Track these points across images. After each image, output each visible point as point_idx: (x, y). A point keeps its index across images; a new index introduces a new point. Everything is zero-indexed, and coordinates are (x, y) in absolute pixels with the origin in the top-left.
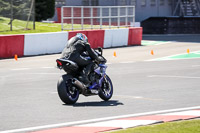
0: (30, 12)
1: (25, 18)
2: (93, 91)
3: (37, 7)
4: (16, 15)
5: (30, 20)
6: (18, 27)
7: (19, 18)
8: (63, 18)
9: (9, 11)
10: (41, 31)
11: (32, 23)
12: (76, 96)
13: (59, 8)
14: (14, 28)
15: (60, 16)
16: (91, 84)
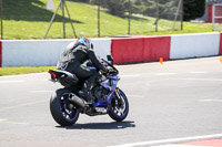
0: (178, 11)
1: (171, 18)
2: (99, 110)
3: (185, 5)
4: (162, 15)
5: (178, 19)
6: (164, 27)
7: (165, 17)
8: (214, 17)
9: (154, 10)
10: (189, 32)
11: (179, 23)
12: (74, 116)
13: (210, 6)
14: (159, 28)
15: (210, 15)
16: (96, 101)
